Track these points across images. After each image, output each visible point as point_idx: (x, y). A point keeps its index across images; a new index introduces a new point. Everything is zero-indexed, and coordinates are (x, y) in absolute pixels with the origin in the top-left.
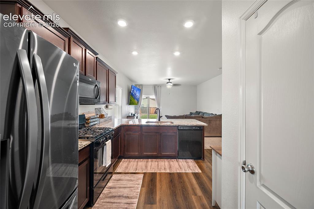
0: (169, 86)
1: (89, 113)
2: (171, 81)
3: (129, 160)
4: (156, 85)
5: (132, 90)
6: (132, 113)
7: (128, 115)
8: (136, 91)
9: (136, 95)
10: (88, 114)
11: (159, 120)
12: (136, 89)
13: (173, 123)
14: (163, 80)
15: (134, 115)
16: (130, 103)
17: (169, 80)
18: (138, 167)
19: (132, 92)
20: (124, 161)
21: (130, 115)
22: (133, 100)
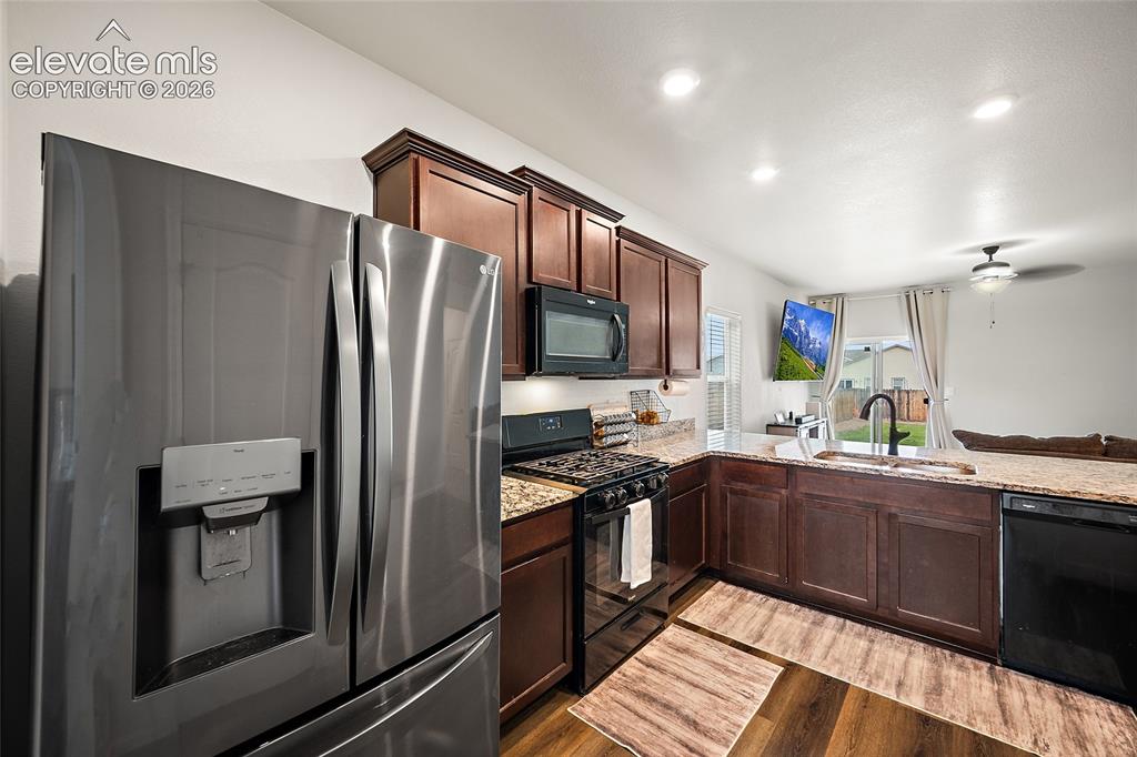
0: (992, 282)
1: (608, 404)
2: (998, 256)
3: (741, 590)
4: (915, 287)
5: (788, 317)
6: (791, 413)
7: (773, 421)
8: (808, 323)
9: (807, 336)
10: (604, 408)
11: (893, 451)
12: (806, 314)
13: (973, 472)
14: (952, 256)
15: (799, 421)
16: (780, 370)
17: (991, 250)
18: (770, 630)
19: (786, 325)
20: (721, 591)
21: (781, 420)
22: (792, 359)
